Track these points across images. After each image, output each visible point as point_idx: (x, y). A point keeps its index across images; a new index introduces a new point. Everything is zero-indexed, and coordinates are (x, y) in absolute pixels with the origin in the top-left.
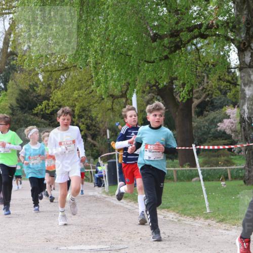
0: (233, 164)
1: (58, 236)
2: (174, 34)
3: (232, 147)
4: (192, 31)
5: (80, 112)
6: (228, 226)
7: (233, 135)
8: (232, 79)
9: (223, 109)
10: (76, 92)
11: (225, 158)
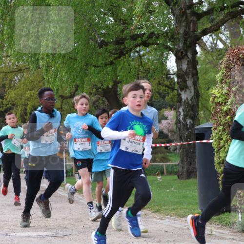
0: (168, 161)
1: (8, 223)
2: (120, 42)
3: (168, 145)
4: (135, 39)
5: (31, 111)
6: (162, 216)
7: (169, 134)
8: (171, 84)
9: (162, 111)
10: (28, 92)
11: (162, 155)
